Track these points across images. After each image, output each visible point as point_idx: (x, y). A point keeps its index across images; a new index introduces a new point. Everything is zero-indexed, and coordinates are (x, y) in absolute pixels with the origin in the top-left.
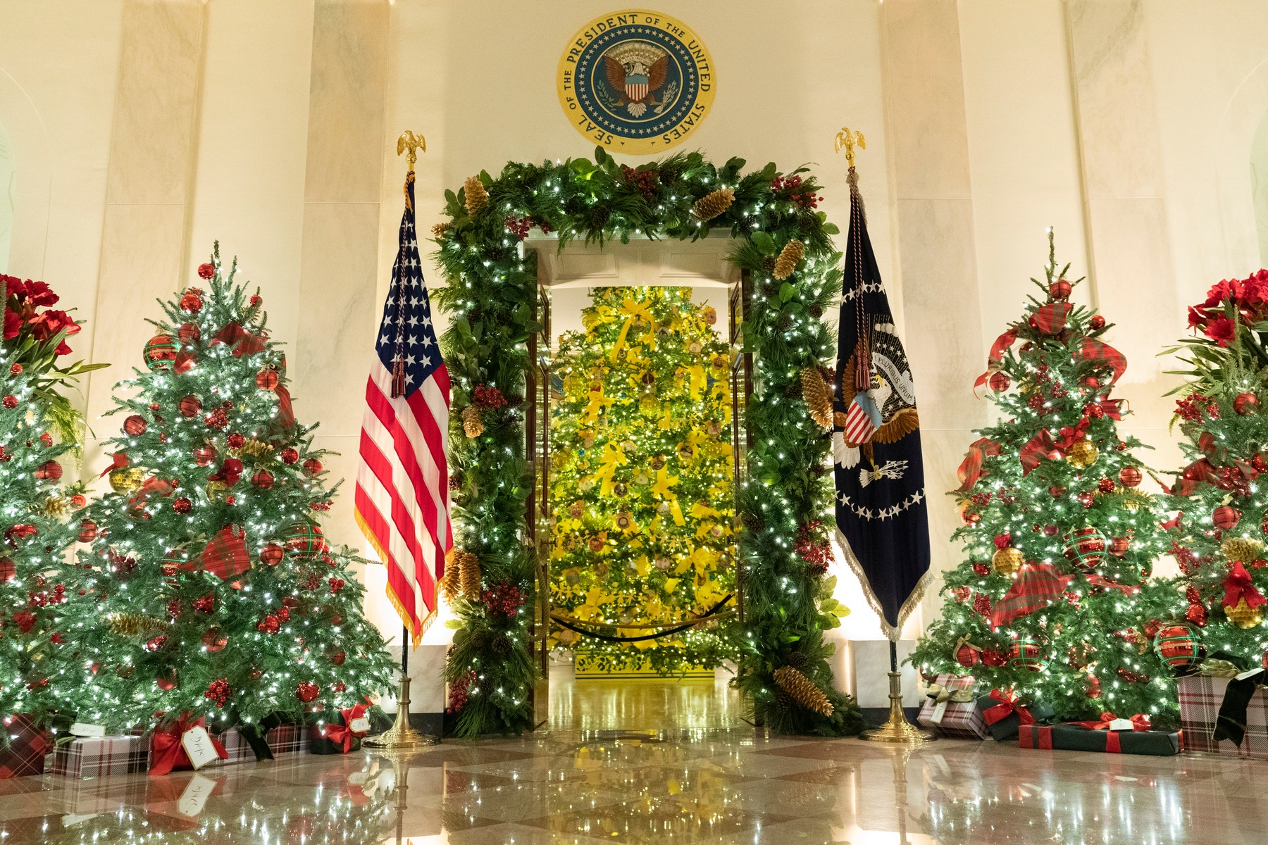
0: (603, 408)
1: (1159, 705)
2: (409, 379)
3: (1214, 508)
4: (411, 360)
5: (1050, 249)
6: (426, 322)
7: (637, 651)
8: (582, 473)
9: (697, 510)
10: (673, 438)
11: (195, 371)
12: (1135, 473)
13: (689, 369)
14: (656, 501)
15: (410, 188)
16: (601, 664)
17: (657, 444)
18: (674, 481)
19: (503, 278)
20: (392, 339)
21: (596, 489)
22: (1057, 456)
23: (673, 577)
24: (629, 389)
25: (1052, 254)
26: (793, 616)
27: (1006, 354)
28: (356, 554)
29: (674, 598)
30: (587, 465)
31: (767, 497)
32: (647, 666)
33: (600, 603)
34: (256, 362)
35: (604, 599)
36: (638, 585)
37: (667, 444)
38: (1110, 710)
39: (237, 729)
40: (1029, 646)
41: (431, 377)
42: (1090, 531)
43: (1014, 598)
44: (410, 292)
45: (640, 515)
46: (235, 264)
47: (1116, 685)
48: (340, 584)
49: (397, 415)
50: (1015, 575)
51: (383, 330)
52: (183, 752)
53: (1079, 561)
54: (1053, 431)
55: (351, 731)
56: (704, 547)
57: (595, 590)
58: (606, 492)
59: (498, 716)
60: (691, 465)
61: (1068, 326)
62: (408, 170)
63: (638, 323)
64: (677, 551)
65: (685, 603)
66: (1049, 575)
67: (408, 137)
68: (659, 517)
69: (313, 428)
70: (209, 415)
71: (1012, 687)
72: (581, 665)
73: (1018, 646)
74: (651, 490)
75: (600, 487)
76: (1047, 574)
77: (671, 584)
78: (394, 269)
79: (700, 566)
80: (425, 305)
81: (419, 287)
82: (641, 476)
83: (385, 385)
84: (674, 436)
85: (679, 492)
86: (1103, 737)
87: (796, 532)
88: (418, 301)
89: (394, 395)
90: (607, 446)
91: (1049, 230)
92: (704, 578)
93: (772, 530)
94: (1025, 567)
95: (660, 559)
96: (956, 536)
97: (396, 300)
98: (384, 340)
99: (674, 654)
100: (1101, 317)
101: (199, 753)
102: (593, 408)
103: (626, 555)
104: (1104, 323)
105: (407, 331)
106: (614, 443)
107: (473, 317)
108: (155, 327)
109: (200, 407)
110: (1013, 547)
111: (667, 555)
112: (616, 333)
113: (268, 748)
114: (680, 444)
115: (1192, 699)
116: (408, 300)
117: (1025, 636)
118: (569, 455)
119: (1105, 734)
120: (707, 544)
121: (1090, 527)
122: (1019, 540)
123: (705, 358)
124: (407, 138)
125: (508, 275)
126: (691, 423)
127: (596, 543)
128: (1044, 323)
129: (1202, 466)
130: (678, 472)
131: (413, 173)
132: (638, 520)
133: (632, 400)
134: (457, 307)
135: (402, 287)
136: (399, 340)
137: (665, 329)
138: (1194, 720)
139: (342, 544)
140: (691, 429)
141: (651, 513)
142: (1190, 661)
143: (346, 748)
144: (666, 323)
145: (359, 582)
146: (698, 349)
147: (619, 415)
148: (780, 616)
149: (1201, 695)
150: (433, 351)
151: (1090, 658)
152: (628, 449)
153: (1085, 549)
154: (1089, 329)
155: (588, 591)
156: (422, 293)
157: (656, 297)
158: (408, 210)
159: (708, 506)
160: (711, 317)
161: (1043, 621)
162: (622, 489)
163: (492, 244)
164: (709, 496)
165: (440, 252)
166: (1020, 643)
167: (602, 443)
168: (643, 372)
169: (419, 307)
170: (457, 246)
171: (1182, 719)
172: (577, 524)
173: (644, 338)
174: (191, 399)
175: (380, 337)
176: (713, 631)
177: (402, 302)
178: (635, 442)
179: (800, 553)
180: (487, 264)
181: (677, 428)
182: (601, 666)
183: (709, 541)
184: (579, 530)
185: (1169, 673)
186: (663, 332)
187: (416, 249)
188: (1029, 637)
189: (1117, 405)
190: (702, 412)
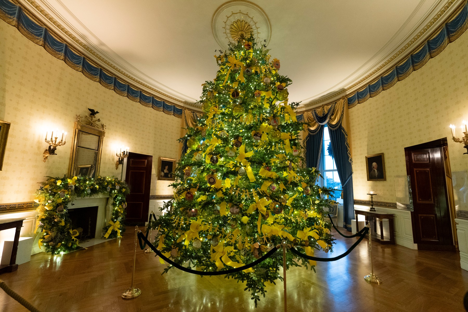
0: (215, 115)
9: (263, 173)
10: (249, 128)
13: (264, 93)
14: (237, 166)
18: (250, 154)
45: (225, 176)
56: (265, 198)
63: (235, 68)
64: (247, 200)
68: (239, 177)
82: (230, 152)
85: (252, 161)
123: (273, 85)
127: (189, 195)
130: (253, 149)
132: (223, 178)
133: (230, 109)
137: (249, 69)
140: (261, 123)
144: (250, 66)
146: (269, 81)
152: (223, 135)
159: (269, 170)
160: (277, 65)
162: (215, 159)
164: (271, 163)
168: (232, 90)
178: (227, 131)
183: (269, 194)
186: (249, 72)
190: (269, 113)
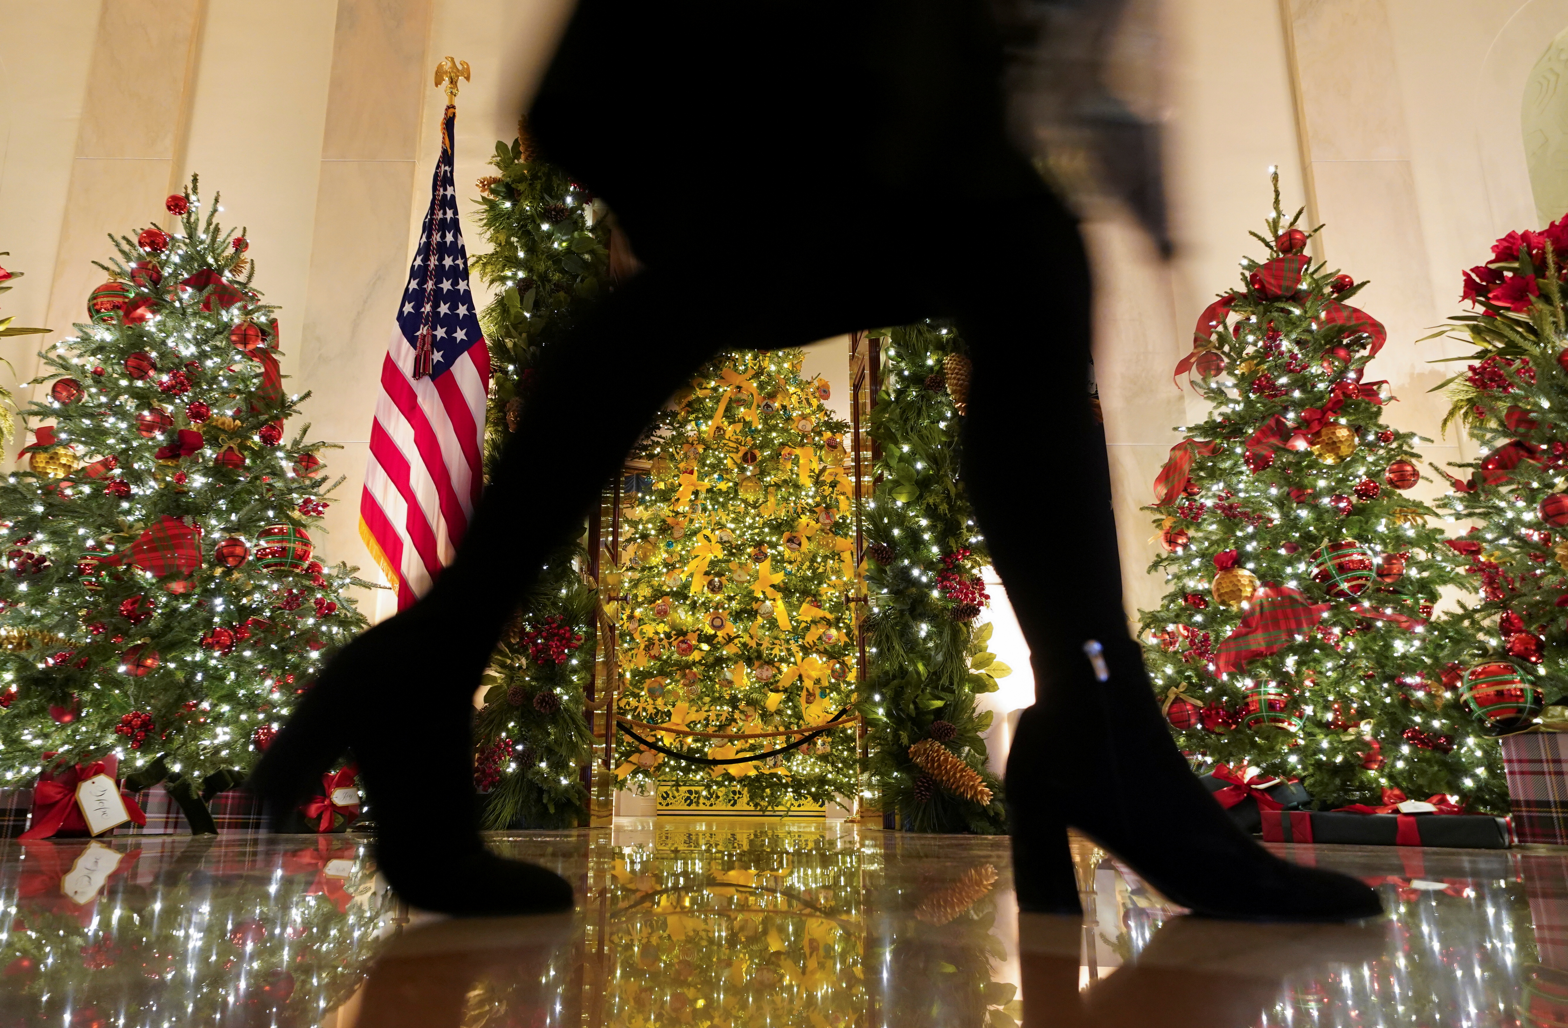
0: (696, 493)
1: (1474, 776)
2: (437, 356)
3: (1539, 500)
4: (440, 333)
5: (1273, 195)
6: (462, 286)
7: (731, 779)
8: (670, 566)
9: (807, 612)
10: (777, 527)
11: (152, 322)
12: (1409, 468)
13: (798, 451)
14: (757, 600)
15: (449, 125)
16: (688, 798)
17: (758, 534)
18: (778, 578)
19: (564, 244)
20: (418, 307)
21: (686, 586)
22: (1301, 445)
23: (776, 691)
24: (728, 471)
25: (1277, 202)
26: (935, 673)
27: (1220, 328)
28: (356, 575)
29: (777, 718)
30: (676, 558)
31: (900, 519)
32: (743, 803)
33: (687, 722)
34: (233, 315)
35: (693, 716)
36: (733, 702)
37: (771, 534)
38: (1398, 786)
39: (166, 788)
40: (1272, 697)
41: (466, 354)
42: (1351, 545)
43: (1247, 634)
44: (443, 249)
45: (737, 616)
46: (217, 201)
47: (1405, 750)
48: (331, 607)
49: (420, 400)
50: (1245, 605)
51: (408, 296)
52: (77, 811)
53: (1336, 585)
54: (1291, 415)
55: (333, 805)
56: (815, 655)
57: (682, 705)
58: (698, 589)
59: (539, 799)
60: (799, 559)
61: (1304, 286)
62: (446, 102)
63: (739, 395)
64: (782, 660)
65: (790, 723)
66: (1296, 601)
67: (449, 64)
68: (760, 620)
69: (302, 399)
70: (165, 378)
71: (1245, 763)
72: (664, 798)
73: (1255, 698)
74: (752, 588)
75: (690, 583)
76: (1294, 601)
77: (773, 700)
78: (425, 223)
79: (809, 677)
80: (462, 266)
81: (454, 243)
82: (739, 572)
83: (406, 365)
84: (779, 525)
85: (786, 591)
86: (1391, 824)
87: (939, 561)
88: (454, 261)
89: (417, 375)
90: (700, 536)
91: (1272, 170)
92: (814, 695)
93: (906, 562)
94: (1261, 591)
95: (761, 666)
96: (1155, 566)
97: (426, 259)
98: (408, 308)
99: (776, 784)
100: (1347, 277)
101: (100, 812)
102: (685, 494)
103: (720, 661)
104: (1352, 283)
105: (438, 296)
106: (707, 532)
107: (523, 287)
108: (105, 273)
109: (154, 366)
110: (1241, 566)
111: (770, 662)
112: (713, 410)
113: (210, 819)
114: (786, 535)
115: (1527, 767)
116: (441, 259)
117: (1266, 683)
118: (655, 546)
119: (1395, 819)
120: (818, 652)
121: (1350, 539)
122: (1249, 557)
123: (817, 439)
124: (447, 66)
125: (571, 242)
126: (800, 511)
127: (684, 646)
128: (1272, 281)
129: (1512, 452)
130: (784, 567)
131: (454, 107)
132: (735, 622)
133: (731, 484)
134: (503, 279)
135: (434, 243)
136: (428, 308)
137: (770, 403)
138: (1532, 798)
139: (339, 561)
140: (799, 517)
141: (752, 614)
142: (1520, 710)
143: (324, 825)
144: (772, 396)
145: (358, 610)
146: (809, 428)
147: (714, 501)
148: (918, 673)
149: (1541, 761)
150: (471, 322)
151: (1363, 714)
152: (725, 539)
153: (1342, 568)
154: (1333, 292)
155: (674, 706)
156: (459, 252)
157: (760, 366)
158: (445, 152)
159: (819, 607)
160: (824, 392)
161: (1290, 663)
162: (717, 584)
163: (552, 203)
164: (820, 595)
165: (486, 211)
166: (1259, 693)
167: (695, 533)
168: (743, 449)
169: (455, 267)
170: (508, 205)
171: (1512, 796)
172: (662, 628)
173: (745, 413)
174: (144, 357)
175: (403, 305)
176: (824, 758)
177: (433, 261)
178: (733, 531)
179: (943, 589)
180: (545, 227)
181: (783, 515)
182: (689, 801)
183: (821, 648)
184: (665, 633)
185: (1487, 732)
186: (768, 406)
187: (453, 197)
188: (1273, 684)
189: (1375, 388)
190: (813, 497)
